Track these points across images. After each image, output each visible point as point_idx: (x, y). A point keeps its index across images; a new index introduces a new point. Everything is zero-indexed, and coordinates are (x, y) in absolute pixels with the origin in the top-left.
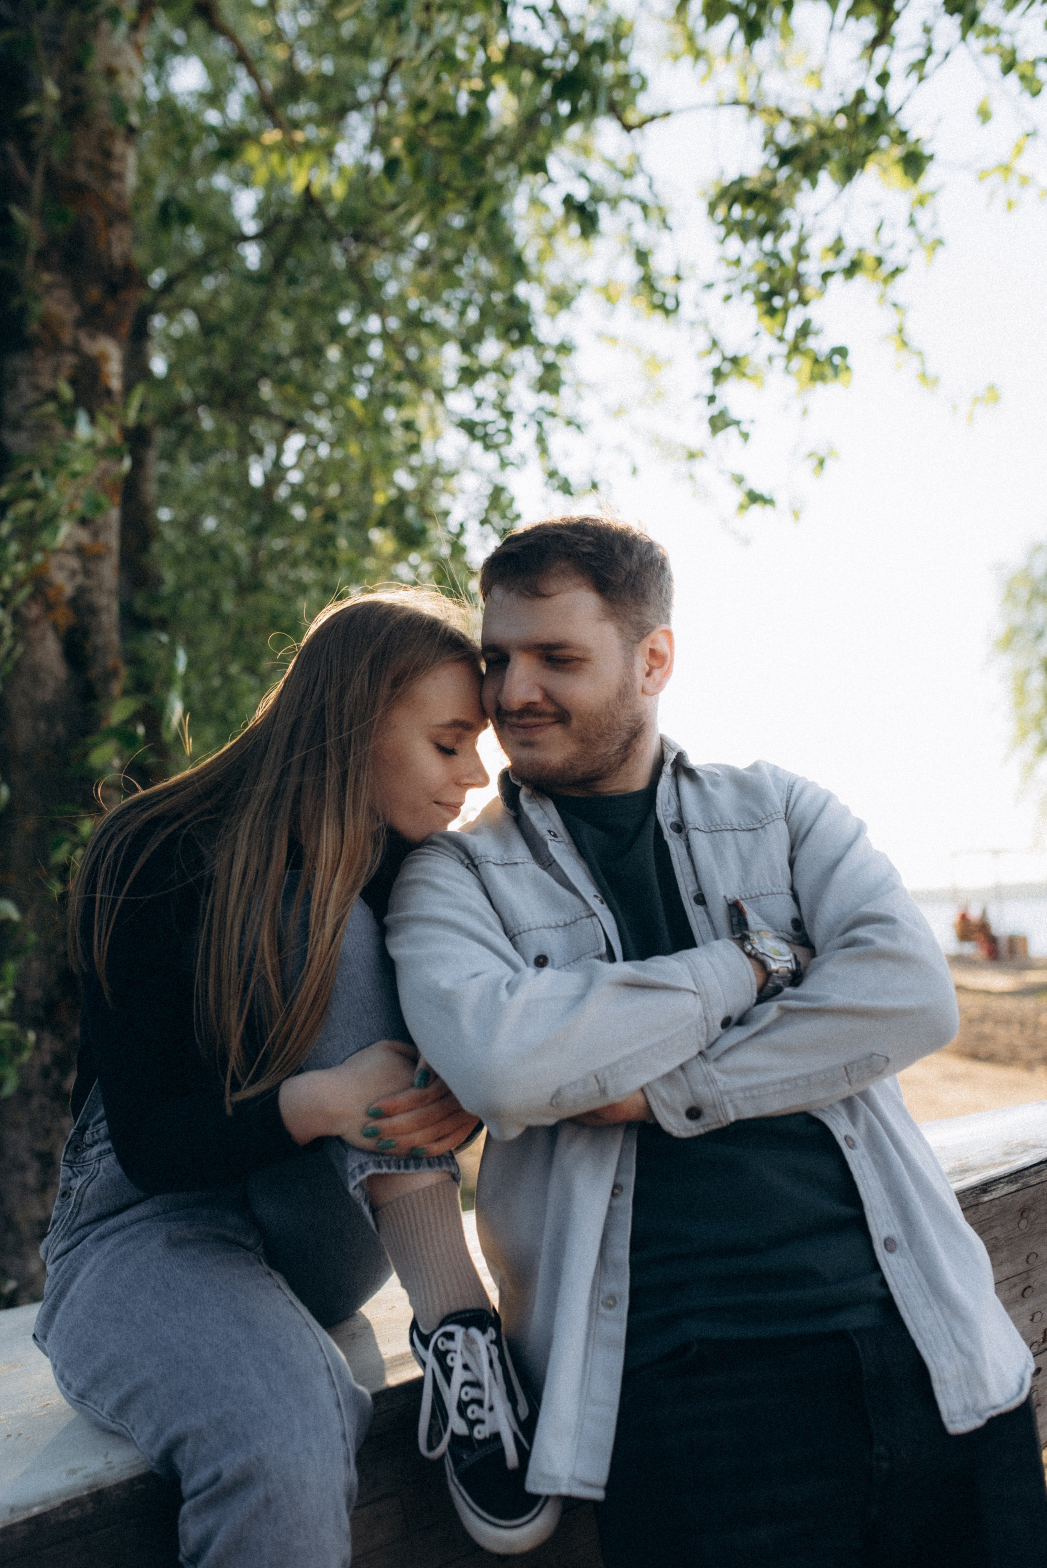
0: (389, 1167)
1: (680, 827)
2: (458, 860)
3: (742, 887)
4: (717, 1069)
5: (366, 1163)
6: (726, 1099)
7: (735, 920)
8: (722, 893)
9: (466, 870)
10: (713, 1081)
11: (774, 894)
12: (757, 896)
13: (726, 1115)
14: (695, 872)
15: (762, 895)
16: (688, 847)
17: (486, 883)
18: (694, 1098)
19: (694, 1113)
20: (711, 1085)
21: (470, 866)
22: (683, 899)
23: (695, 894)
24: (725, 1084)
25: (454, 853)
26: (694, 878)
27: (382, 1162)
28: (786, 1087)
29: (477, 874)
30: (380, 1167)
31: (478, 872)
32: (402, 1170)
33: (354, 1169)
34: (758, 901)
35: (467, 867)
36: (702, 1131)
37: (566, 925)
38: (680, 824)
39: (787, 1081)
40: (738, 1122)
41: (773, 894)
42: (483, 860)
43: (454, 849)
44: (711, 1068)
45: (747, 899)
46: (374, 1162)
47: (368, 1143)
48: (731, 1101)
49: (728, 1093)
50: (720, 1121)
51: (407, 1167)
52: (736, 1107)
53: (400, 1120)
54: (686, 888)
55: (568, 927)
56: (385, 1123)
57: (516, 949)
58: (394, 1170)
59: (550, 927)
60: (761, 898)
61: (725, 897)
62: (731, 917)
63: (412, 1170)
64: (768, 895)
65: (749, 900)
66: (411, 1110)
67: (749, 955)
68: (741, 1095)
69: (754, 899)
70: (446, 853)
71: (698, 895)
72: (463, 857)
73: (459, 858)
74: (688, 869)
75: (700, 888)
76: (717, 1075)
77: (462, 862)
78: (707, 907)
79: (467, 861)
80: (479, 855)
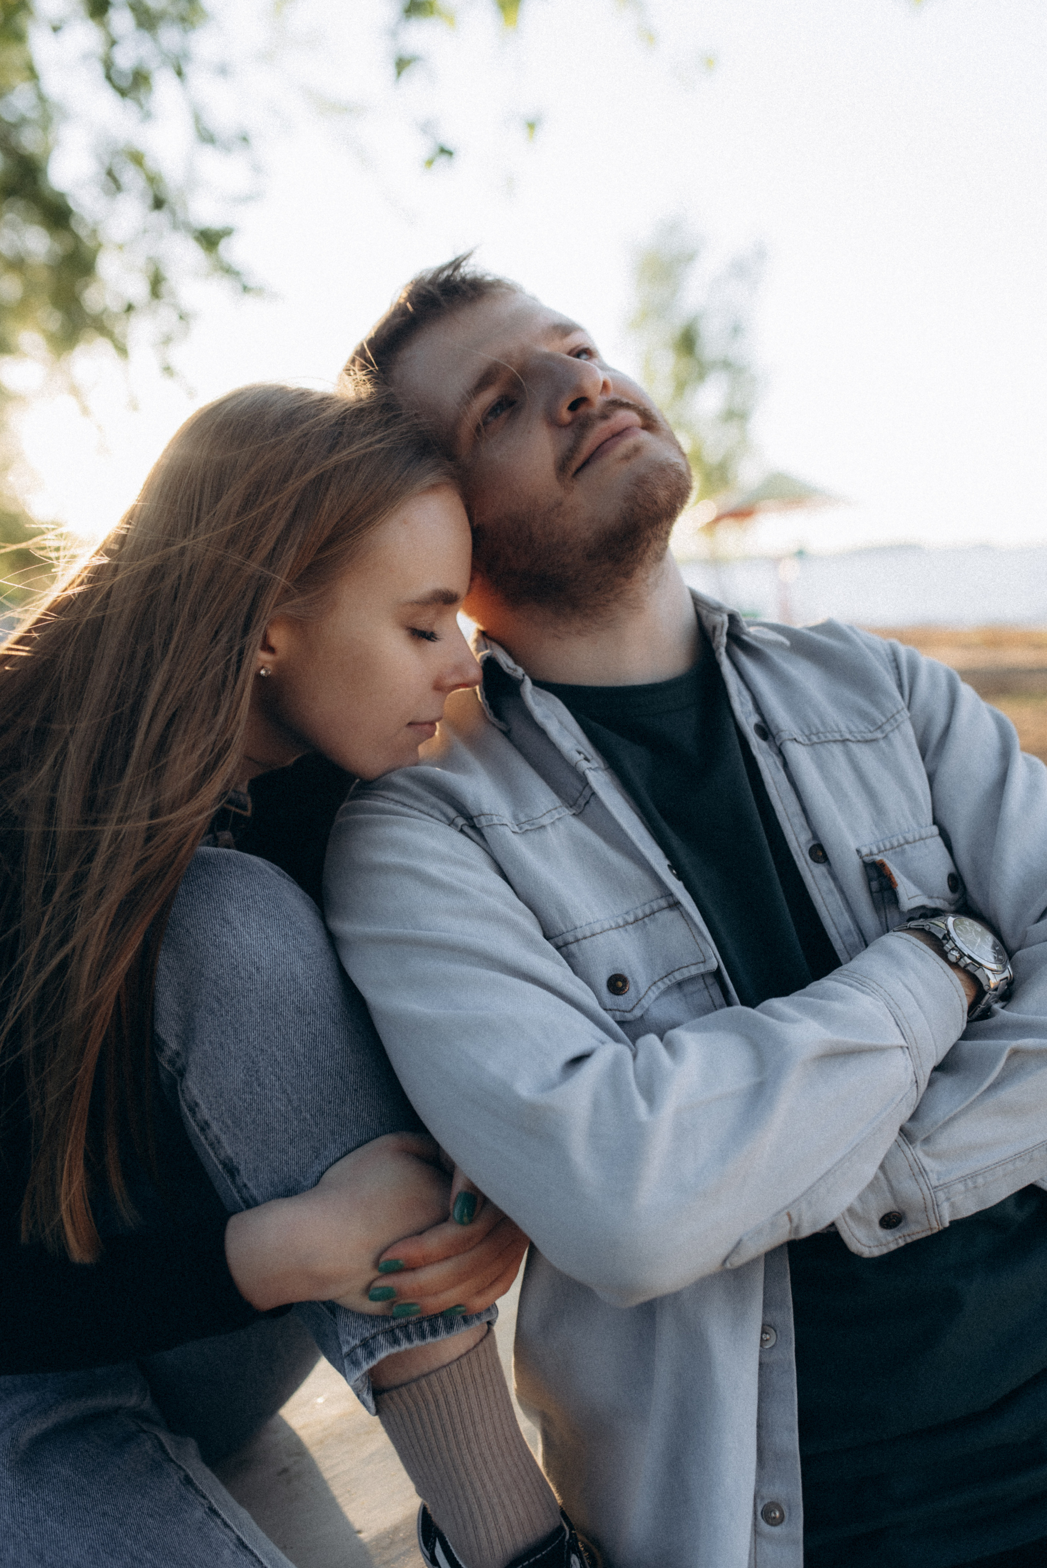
0: (409, 1339)
1: (765, 731)
2: (443, 819)
3: (876, 833)
4: (927, 1154)
5: (374, 1337)
6: (941, 1195)
7: (875, 885)
8: (853, 845)
9: (461, 837)
10: (923, 1172)
11: (923, 839)
12: (900, 845)
13: (940, 1219)
14: (804, 810)
15: (907, 842)
16: (785, 765)
17: (500, 859)
18: (895, 1201)
19: (890, 1221)
20: (921, 1179)
21: (467, 829)
22: (795, 857)
23: (810, 845)
24: (939, 1174)
25: (433, 807)
26: (803, 820)
27: (397, 1331)
28: (1018, 1164)
29: (485, 846)
30: (396, 1341)
31: (485, 840)
32: (430, 1340)
33: (353, 1350)
34: (903, 852)
35: (462, 831)
36: (902, 1243)
37: (636, 920)
38: (763, 724)
39: (1019, 1156)
40: (954, 1224)
41: (921, 839)
42: (495, 820)
43: (433, 799)
44: (918, 1152)
45: (886, 850)
46: (385, 1332)
47: (373, 1307)
48: (948, 1199)
49: (946, 1186)
50: (931, 1229)
51: (434, 1332)
52: (953, 1205)
53: (429, 1276)
54: (797, 838)
55: (640, 922)
56: (405, 1282)
57: (575, 972)
58: (417, 1343)
59: (619, 927)
60: (906, 846)
61: (858, 851)
62: (869, 880)
63: (443, 1335)
64: (915, 841)
65: (890, 852)
66: (447, 1258)
67: (954, 965)
68: (960, 1187)
69: (899, 849)
70: (417, 804)
71: (814, 846)
72: (452, 813)
73: (445, 815)
74: (795, 807)
75: (815, 836)
76: (928, 1163)
77: (451, 823)
78: (829, 864)
79: (461, 821)
80: (486, 811)
